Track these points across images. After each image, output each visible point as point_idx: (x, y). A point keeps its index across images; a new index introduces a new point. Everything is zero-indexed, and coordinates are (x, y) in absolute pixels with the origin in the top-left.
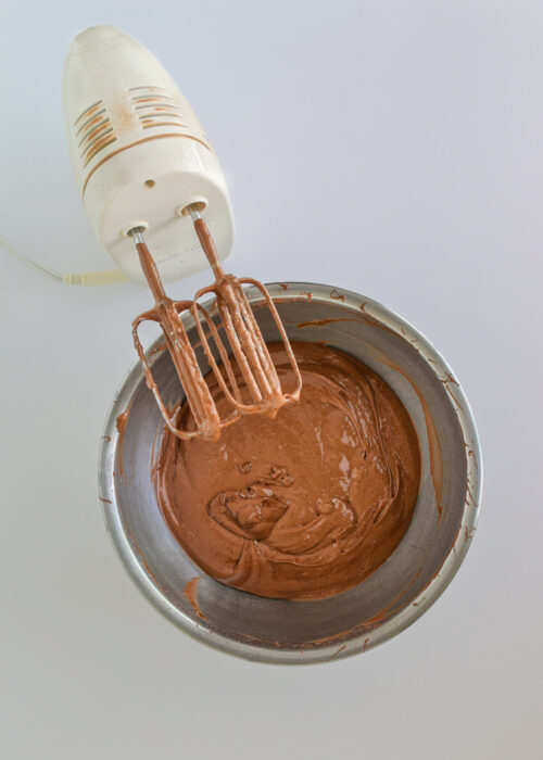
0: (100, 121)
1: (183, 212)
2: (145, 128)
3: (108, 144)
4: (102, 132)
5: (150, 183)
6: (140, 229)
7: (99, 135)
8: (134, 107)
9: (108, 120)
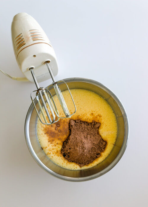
0: (21, 39)
1: (44, 63)
2: (33, 41)
3: (23, 45)
4: (21, 42)
5: (35, 56)
6: (32, 68)
7: (21, 43)
8: (30, 35)
9: (23, 39)
